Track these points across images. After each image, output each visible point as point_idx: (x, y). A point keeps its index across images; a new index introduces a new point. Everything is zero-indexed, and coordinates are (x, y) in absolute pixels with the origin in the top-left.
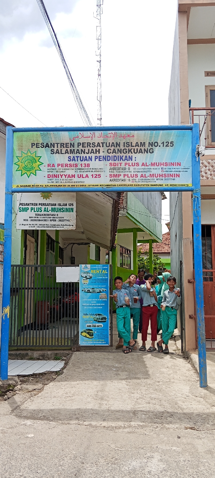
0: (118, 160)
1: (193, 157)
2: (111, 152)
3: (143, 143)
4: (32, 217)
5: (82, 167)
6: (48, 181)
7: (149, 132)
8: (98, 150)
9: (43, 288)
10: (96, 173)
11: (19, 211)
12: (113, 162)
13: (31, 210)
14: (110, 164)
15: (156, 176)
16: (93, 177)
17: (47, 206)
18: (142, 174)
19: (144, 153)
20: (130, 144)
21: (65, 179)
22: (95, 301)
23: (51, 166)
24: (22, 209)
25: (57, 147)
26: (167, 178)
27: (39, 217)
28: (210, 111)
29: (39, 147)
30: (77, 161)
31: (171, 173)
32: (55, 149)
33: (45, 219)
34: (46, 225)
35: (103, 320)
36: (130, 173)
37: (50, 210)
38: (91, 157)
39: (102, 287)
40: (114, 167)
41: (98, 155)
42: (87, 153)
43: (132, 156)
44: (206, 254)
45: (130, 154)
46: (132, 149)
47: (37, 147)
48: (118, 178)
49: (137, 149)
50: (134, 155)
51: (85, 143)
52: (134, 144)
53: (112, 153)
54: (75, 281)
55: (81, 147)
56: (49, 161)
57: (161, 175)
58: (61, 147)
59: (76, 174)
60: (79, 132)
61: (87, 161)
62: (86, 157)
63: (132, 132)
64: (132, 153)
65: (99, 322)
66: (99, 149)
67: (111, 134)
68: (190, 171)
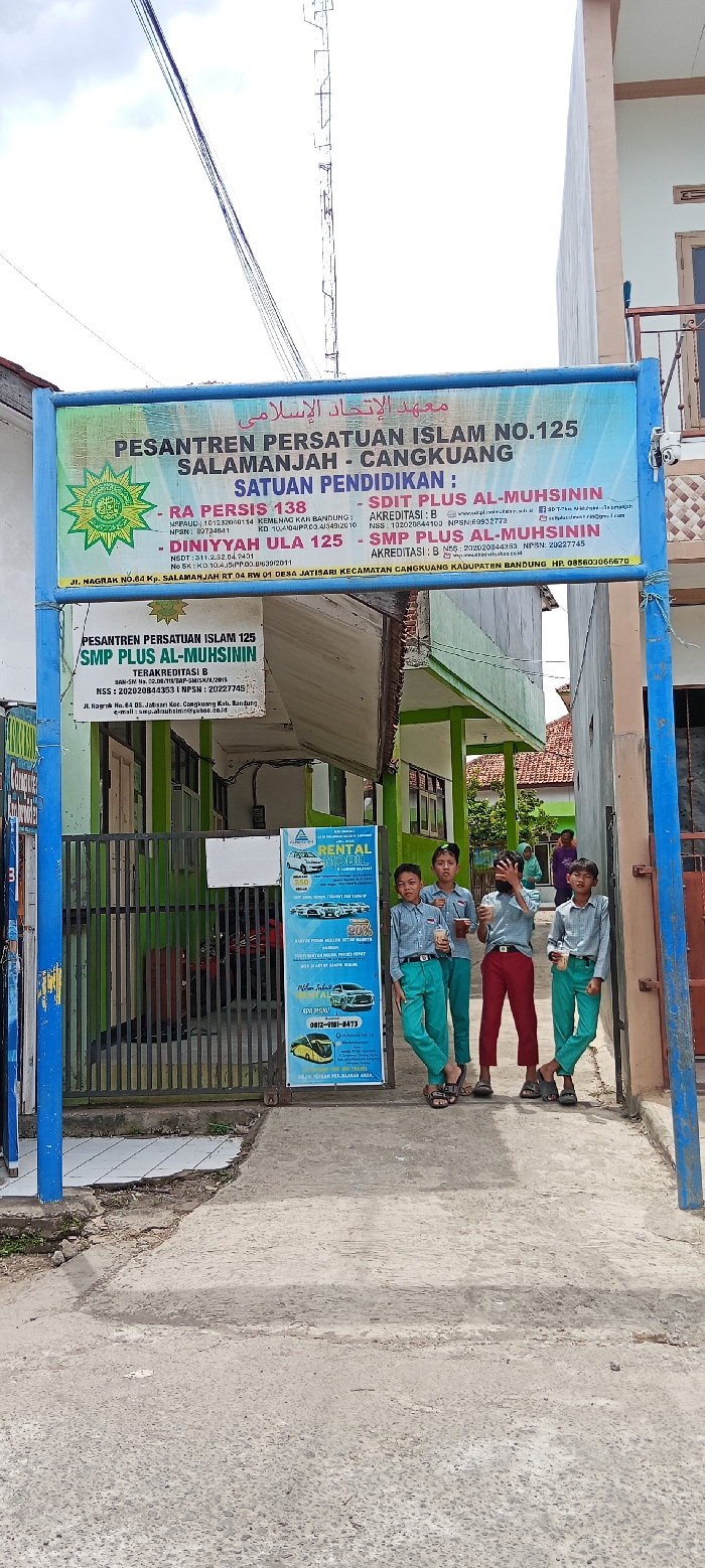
0: (398, 488)
1: (644, 469)
2: (372, 463)
3: (476, 429)
4: (123, 682)
5: (280, 512)
6: (173, 563)
7: (498, 390)
8: (329, 457)
9: (168, 909)
10: (326, 532)
11: (83, 663)
12: (381, 493)
13: (121, 658)
14: (371, 499)
15: (524, 535)
16: (316, 546)
17: (172, 645)
18: (477, 531)
19: (482, 460)
20: (435, 433)
21: (226, 553)
22: (335, 944)
23: (181, 513)
24: (89, 656)
25: (199, 451)
26: (557, 539)
27: (147, 678)
28: (692, 316)
29: (141, 454)
30: (266, 494)
31: (573, 523)
32: (193, 457)
33: (165, 685)
34: (171, 705)
35: (362, 1004)
36: (438, 528)
37: (180, 657)
38: (311, 479)
39: (356, 900)
40: (385, 510)
41: (330, 472)
42: (295, 467)
43: (442, 473)
44: (689, 782)
45: (436, 467)
46: (440, 450)
47: (132, 453)
48: (397, 546)
49: (458, 449)
50: (448, 469)
51: (290, 435)
52: (447, 434)
53: (379, 465)
54: (270, 880)
56: (173, 498)
57: (538, 530)
59: (263, 537)
60: (269, 400)
61: (297, 493)
62: (293, 480)
63: (440, 393)
64: (441, 462)
65: (349, 1009)
66: (334, 455)
67: (373, 404)
68: (633, 514)
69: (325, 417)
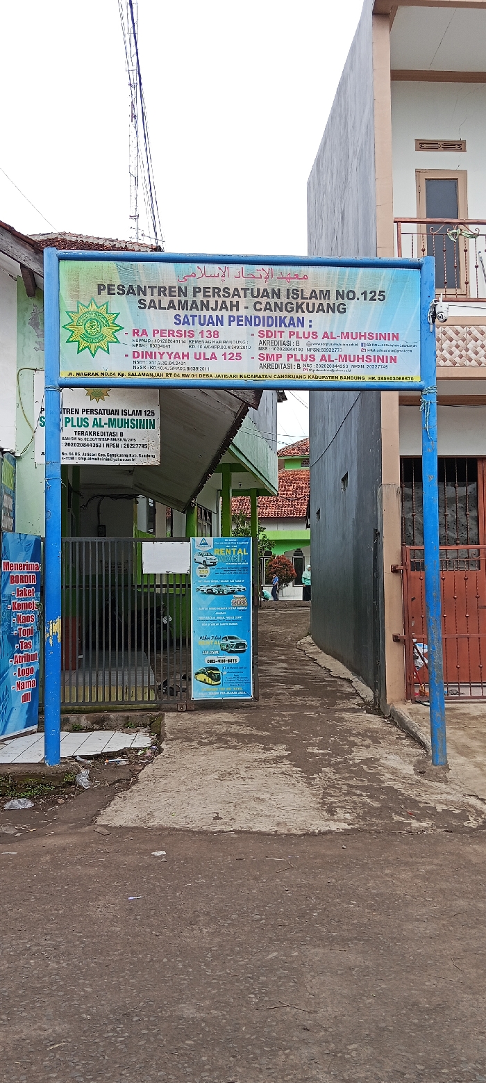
0: (276, 326)
1: (423, 322)
2: (261, 309)
3: (325, 292)
4: (69, 439)
5: (202, 337)
6: (135, 365)
8: (234, 303)
10: (231, 350)
12: (265, 329)
14: (260, 332)
15: (352, 359)
16: (225, 359)
17: (100, 416)
18: (323, 356)
19: (328, 312)
20: (300, 293)
21: (168, 361)
23: (140, 334)
25: (152, 295)
26: (372, 363)
27: (83, 437)
29: (114, 294)
30: (193, 324)
31: (381, 354)
32: (148, 298)
33: (96, 442)
34: (99, 455)
35: (239, 649)
36: (301, 353)
37: (105, 424)
38: (222, 316)
39: (238, 583)
40: (268, 339)
41: (234, 313)
42: (212, 308)
43: (303, 318)
45: (300, 314)
46: (303, 303)
47: (109, 293)
48: (275, 362)
49: (314, 304)
50: (307, 316)
52: (307, 294)
53: (265, 311)
55: (200, 297)
56: (134, 324)
57: (360, 357)
58: (160, 295)
59: (192, 352)
60: (197, 265)
61: (214, 325)
62: (211, 317)
63: (303, 268)
64: (303, 311)
66: (238, 302)
67: (262, 272)
68: (417, 350)
69: (232, 278)
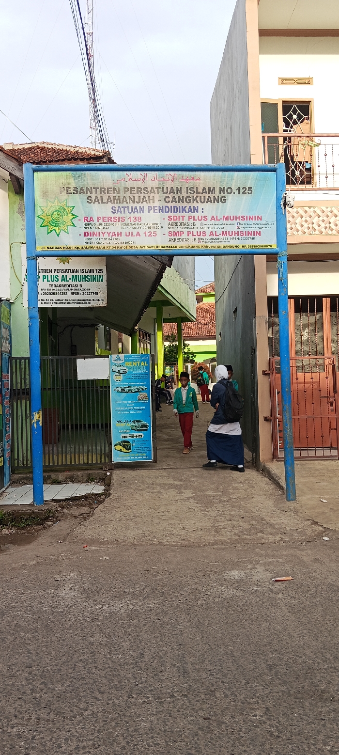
0: (180, 212)
1: (278, 208)
2: (169, 201)
3: (212, 189)
4: (45, 289)
5: (131, 221)
6: (86, 241)
7: (220, 173)
8: (151, 198)
10: (150, 230)
12: (172, 214)
13: (43, 279)
14: (169, 217)
16: (146, 236)
17: (66, 274)
18: (212, 232)
19: (214, 202)
20: (195, 190)
21: (108, 238)
23: (89, 220)
25: (96, 194)
26: (244, 236)
27: (55, 288)
29: (71, 194)
30: (124, 213)
31: (250, 230)
32: (93, 196)
33: (63, 291)
34: (66, 300)
36: (196, 230)
37: (70, 279)
38: (143, 207)
40: (174, 221)
41: (152, 204)
42: (138, 203)
43: (198, 207)
45: (195, 204)
46: (197, 197)
47: (67, 193)
48: (180, 237)
49: (205, 197)
52: (200, 190)
53: (172, 203)
54: (104, 376)
55: (128, 194)
57: (236, 232)
58: (101, 194)
59: (123, 231)
60: (126, 172)
61: (138, 213)
63: (197, 173)
64: (198, 202)
66: (154, 197)
67: (170, 176)
68: (274, 227)
69: (149, 181)
